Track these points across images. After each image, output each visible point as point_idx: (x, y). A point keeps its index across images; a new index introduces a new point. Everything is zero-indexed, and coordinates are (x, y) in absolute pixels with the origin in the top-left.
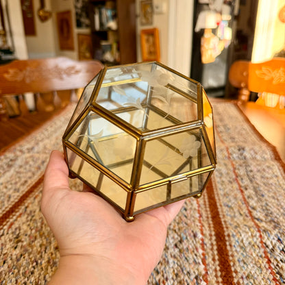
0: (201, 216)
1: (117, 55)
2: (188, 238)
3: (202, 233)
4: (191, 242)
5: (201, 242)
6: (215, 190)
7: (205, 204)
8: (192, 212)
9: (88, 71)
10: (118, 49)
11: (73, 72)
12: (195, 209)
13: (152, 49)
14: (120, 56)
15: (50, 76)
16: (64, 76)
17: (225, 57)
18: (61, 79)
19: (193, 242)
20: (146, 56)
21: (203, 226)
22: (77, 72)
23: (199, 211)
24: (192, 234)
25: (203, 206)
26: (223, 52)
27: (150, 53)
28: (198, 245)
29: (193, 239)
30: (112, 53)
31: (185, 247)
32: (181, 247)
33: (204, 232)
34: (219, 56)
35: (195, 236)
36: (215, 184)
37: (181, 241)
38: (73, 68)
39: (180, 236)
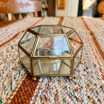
0: (96, 57)
1: (47, 6)
2: (91, 67)
3: (99, 65)
4: (93, 69)
5: (99, 69)
6: (101, 47)
7: (97, 52)
8: (91, 56)
11: (28, 5)
12: (92, 54)
13: (62, 3)
15: (18, 7)
16: (24, 7)
18: (23, 8)
19: (94, 69)
20: (59, 6)
21: (98, 61)
22: (30, 5)
23: (94, 55)
24: (93, 65)
29: (94, 67)
30: (45, 5)
31: (90, 71)
32: (88, 71)
37: (87, 68)
38: (28, 3)
39: (86, 66)
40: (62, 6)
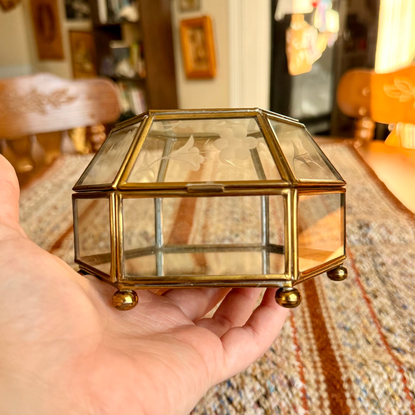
0: (299, 349)
1: (140, 66)
2: (280, 389)
3: (303, 379)
4: (284, 395)
5: (301, 394)
6: (321, 301)
7: (305, 327)
8: (283, 343)
9: (90, 97)
10: (142, 55)
11: (63, 99)
12: (288, 337)
13: (202, 54)
14: (146, 67)
15: (23, 109)
16: (48, 108)
17: (329, 62)
18: (43, 112)
19: (287, 395)
20: (191, 65)
21: (303, 366)
22: (71, 99)
23: (295, 339)
24: (285, 382)
25: (302, 331)
26: (324, 54)
27: (198, 60)
28: (297, 402)
29: (287, 390)
30: (131, 63)
31: (274, 405)
32: (266, 405)
33: (307, 377)
34: (320, 61)
35: (290, 385)
36: (322, 291)
37: (266, 396)
38: (63, 92)
39: (264, 386)
40: (203, 68)
